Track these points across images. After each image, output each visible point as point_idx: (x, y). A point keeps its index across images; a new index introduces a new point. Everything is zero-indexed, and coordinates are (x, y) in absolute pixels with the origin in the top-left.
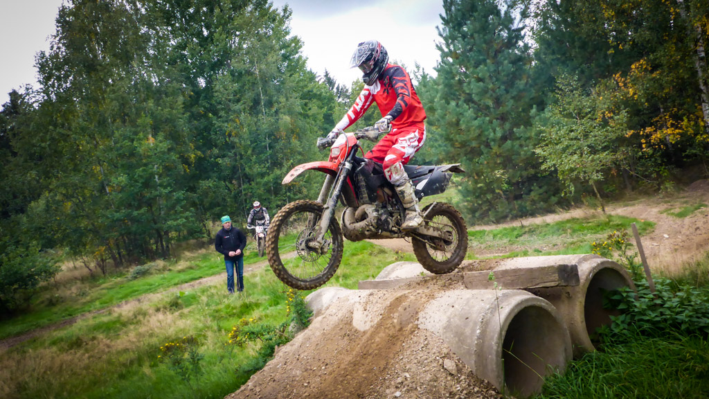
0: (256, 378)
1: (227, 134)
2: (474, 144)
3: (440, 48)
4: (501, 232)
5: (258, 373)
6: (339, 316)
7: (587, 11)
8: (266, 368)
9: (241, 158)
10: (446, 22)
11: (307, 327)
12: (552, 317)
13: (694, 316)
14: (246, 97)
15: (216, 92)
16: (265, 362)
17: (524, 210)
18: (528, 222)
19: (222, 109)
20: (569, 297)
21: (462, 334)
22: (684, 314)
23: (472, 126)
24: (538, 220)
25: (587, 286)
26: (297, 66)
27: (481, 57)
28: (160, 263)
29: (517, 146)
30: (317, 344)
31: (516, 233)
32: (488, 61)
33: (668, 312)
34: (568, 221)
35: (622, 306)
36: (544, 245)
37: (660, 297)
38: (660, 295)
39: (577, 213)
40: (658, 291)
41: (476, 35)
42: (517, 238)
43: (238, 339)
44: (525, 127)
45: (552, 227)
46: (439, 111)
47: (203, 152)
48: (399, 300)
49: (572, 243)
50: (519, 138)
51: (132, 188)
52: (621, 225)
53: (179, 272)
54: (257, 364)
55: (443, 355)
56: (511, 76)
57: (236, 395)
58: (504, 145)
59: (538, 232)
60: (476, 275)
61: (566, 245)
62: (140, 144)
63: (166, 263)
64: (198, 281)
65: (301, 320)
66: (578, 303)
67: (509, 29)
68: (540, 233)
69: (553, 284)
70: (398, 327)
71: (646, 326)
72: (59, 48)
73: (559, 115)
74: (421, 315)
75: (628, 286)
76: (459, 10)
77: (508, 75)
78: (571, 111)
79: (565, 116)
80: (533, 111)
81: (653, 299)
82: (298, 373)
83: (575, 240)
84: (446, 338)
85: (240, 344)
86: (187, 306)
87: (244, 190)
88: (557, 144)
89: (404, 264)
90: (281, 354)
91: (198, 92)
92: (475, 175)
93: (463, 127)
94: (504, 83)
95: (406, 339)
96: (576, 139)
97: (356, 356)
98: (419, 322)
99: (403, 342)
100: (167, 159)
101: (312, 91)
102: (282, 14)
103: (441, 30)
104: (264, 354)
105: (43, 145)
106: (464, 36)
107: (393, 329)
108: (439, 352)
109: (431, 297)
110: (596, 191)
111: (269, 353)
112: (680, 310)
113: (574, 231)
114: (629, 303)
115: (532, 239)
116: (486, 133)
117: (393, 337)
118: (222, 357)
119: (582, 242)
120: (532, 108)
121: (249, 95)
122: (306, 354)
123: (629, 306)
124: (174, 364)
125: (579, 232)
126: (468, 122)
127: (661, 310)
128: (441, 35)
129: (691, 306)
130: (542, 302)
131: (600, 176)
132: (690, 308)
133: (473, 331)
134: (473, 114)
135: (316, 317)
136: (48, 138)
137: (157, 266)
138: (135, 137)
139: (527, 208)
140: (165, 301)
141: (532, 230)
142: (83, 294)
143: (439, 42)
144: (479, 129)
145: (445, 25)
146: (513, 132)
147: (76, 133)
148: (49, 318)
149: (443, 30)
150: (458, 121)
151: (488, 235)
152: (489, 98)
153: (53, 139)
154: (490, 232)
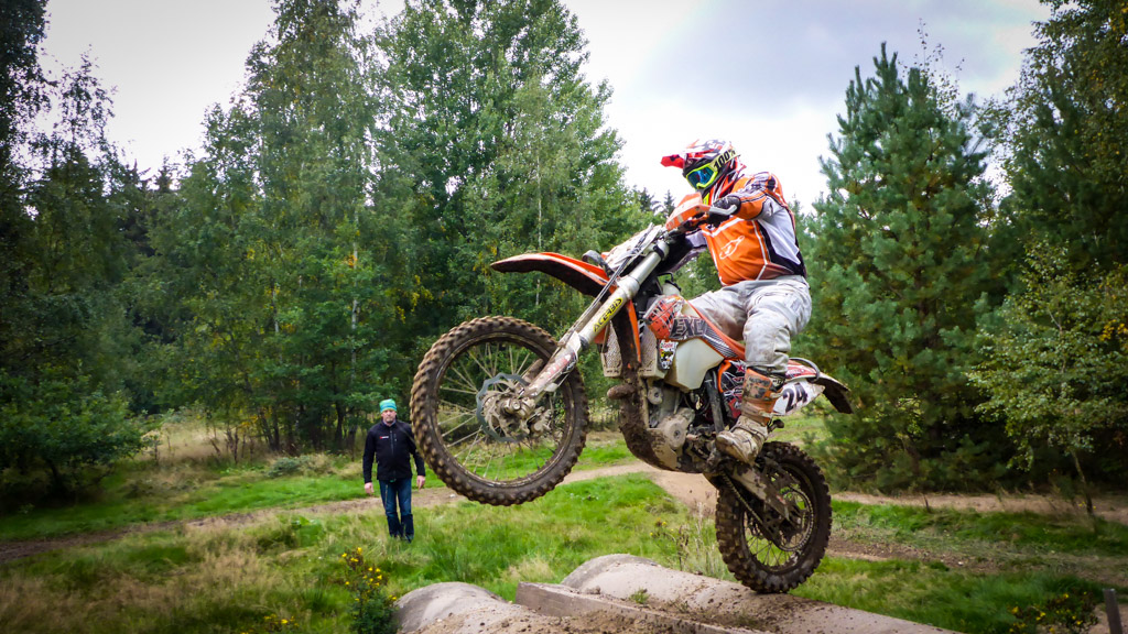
1: (474, 269)
2: (864, 345)
3: (827, 169)
4: (886, 513)
7: (1106, 137)
10: (847, 128)
17: (941, 478)
18: (937, 502)
23: (864, 313)
24: (960, 503)
26: (606, 177)
27: (898, 196)
28: (321, 459)
29: (942, 361)
31: (912, 520)
32: (910, 204)
34: (1017, 516)
36: (960, 555)
39: (1035, 503)
41: (894, 156)
42: (913, 530)
44: (963, 329)
45: (985, 523)
49: (1013, 563)
50: (949, 348)
52: (1120, 544)
53: (345, 478)
56: (949, 235)
58: (919, 356)
59: (955, 526)
61: (1002, 563)
63: (329, 460)
64: (363, 501)
67: (958, 154)
68: (960, 529)
73: (1023, 317)
76: (870, 111)
77: (943, 234)
78: (1049, 312)
79: (1035, 320)
80: (981, 302)
83: (1023, 556)
86: (303, 545)
88: (1013, 369)
91: (442, 198)
92: (858, 400)
93: (847, 312)
94: (934, 246)
96: (1048, 365)
100: (371, 293)
102: (596, 92)
103: (836, 141)
106: (874, 156)
110: (1079, 470)
113: (1025, 538)
115: (941, 538)
116: (888, 329)
119: (1035, 564)
120: (978, 297)
125: (1033, 543)
126: (858, 305)
128: (835, 150)
131: (1086, 444)
134: (867, 292)
136: (200, 235)
137: (314, 463)
138: (328, 252)
139: (948, 476)
140: (274, 529)
141: (945, 520)
142: (184, 488)
143: (829, 161)
144: (877, 321)
145: (844, 133)
146: (938, 337)
147: (242, 233)
148: (110, 518)
149: (840, 140)
150: (841, 300)
151: (862, 513)
152: (903, 269)
153: (207, 237)
154: (867, 509)
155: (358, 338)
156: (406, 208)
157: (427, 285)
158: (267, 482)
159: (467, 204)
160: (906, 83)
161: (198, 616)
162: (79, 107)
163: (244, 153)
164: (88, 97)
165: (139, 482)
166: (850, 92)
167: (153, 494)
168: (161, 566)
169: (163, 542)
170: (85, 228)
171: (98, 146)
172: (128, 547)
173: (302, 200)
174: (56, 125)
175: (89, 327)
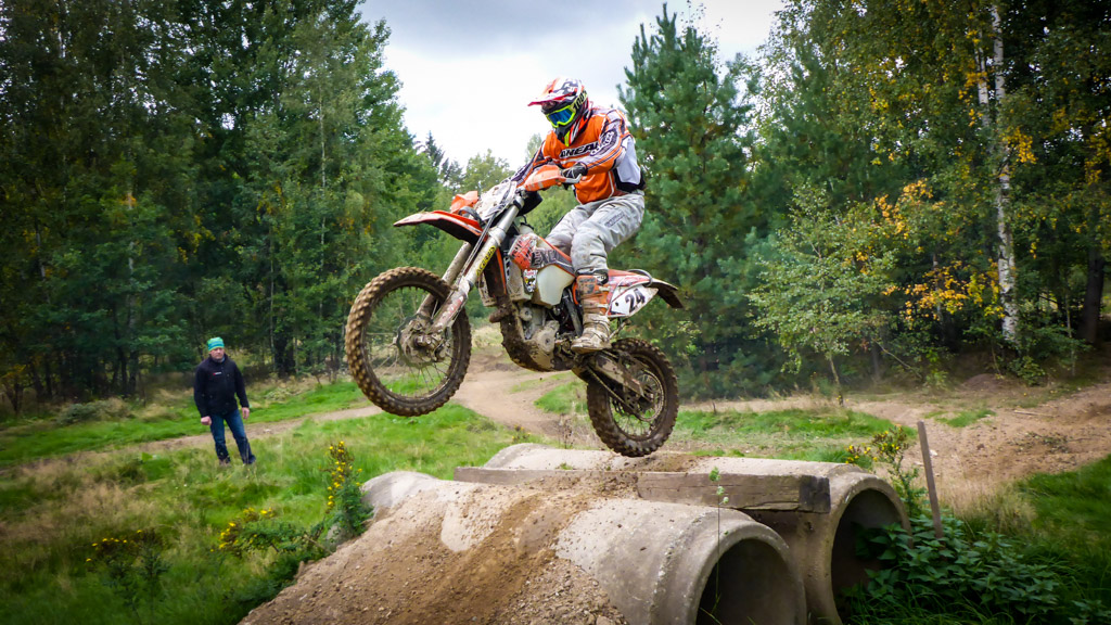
0: (259, 614)
1: (258, 208)
5: (264, 606)
6: (419, 522)
7: (849, 96)
8: (278, 599)
9: (277, 251)
10: (633, 81)
11: (359, 535)
12: (781, 560)
13: (1003, 583)
14: (298, 153)
15: (250, 139)
16: (279, 588)
17: (718, 387)
18: (724, 407)
19: (256, 168)
20: (810, 531)
21: (633, 575)
22: (988, 579)
23: (655, 246)
24: (740, 406)
25: (840, 515)
26: (387, 118)
27: (681, 142)
28: (117, 403)
29: (720, 287)
30: (375, 567)
31: (703, 421)
32: (691, 149)
33: (962, 572)
34: (787, 413)
35: (886, 556)
36: (746, 446)
37: (951, 548)
38: (950, 543)
39: (801, 402)
40: (946, 536)
41: (676, 107)
42: (704, 429)
43: (236, 543)
44: (736, 259)
45: (761, 419)
47: (216, 233)
48: (525, 506)
49: (789, 448)
50: (723, 276)
51: (86, 274)
52: (866, 427)
53: (147, 421)
54: (264, 590)
55: (596, 608)
56: (723, 177)
58: (700, 283)
59: (738, 424)
60: (660, 477)
61: (781, 449)
62: (111, 203)
63: (126, 405)
64: (177, 440)
65: (351, 522)
66: (823, 543)
67: (727, 106)
68: (742, 426)
69: (788, 506)
70: (520, 552)
71: (925, 592)
73: (792, 247)
74: (562, 534)
75: (900, 523)
76: (655, 65)
77: (717, 176)
78: (810, 242)
79: (800, 249)
80: (751, 235)
81: (939, 548)
82: (336, 613)
83: (796, 442)
84: (603, 579)
85: (239, 554)
86: (151, 479)
87: (275, 301)
88: (783, 290)
90: (308, 577)
91: (220, 135)
92: (649, 322)
93: (641, 246)
94: (711, 187)
95: (533, 574)
96: (814, 286)
97: (443, 594)
98: (558, 547)
99: (528, 579)
100: (154, 234)
101: (406, 161)
102: (374, 33)
103: (624, 91)
104: (277, 574)
106: (658, 107)
107: (511, 555)
108: (590, 603)
109: (582, 505)
110: (834, 372)
111: (288, 572)
112: (981, 570)
113: (795, 429)
114: (898, 550)
115: (729, 434)
116: (676, 260)
117: (511, 567)
118: (202, 572)
119: (805, 447)
120: (749, 231)
121: (304, 152)
122: (353, 581)
123: (898, 556)
124: (114, 576)
125: (802, 432)
126: (649, 239)
127: (950, 568)
128: (622, 99)
129: (998, 566)
130: (768, 534)
131: (843, 349)
132: (996, 569)
133: (652, 572)
134: (658, 228)
135: (378, 519)
137: (110, 408)
138: (104, 191)
139: (724, 385)
140: (117, 466)
141: (730, 420)
145: (631, 84)
146: (716, 265)
149: (627, 91)
152: (685, 207)
155: (143, 281)
156: (186, 147)
157: (207, 224)
158: (63, 429)
159: (248, 143)
160: (683, 41)
166: (636, 47)
169: (4, 486)
173: (70, 136)
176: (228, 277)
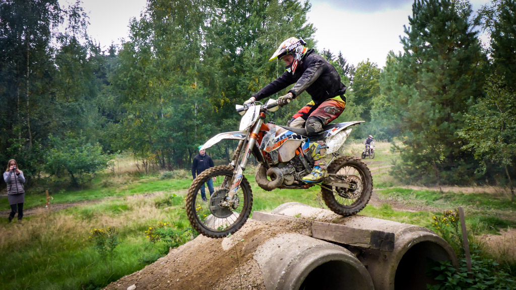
1: (248, 88)
2: (417, 121)
3: (403, 41)
4: (423, 193)
5: (150, 265)
10: (412, 22)
14: (266, 64)
15: (244, 58)
16: (159, 258)
17: (451, 179)
18: (447, 189)
19: (248, 71)
20: (385, 260)
21: (274, 271)
23: (417, 106)
24: (456, 190)
25: (403, 253)
27: (435, 53)
28: (182, 172)
29: (452, 127)
30: (191, 253)
31: (434, 196)
32: (440, 56)
34: (480, 195)
37: (474, 278)
38: (475, 275)
39: (489, 190)
40: (474, 271)
41: (433, 35)
42: (434, 200)
45: (466, 197)
46: (395, 91)
47: (231, 99)
48: (254, 232)
50: (456, 122)
51: (175, 117)
56: (458, 70)
57: (128, 277)
58: (442, 125)
59: (452, 199)
60: (320, 225)
61: (470, 214)
62: (185, 87)
63: (186, 173)
66: (390, 267)
67: (463, 33)
68: (454, 200)
69: (365, 246)
70: (242, 254)
72: (145, 15)
73: (485, 107)
74: (259, 248)
75: (450, 261)
76: (423, 14)
77: (455, 70)
78: (496, 105)
79: (490, 108)
80: (470, 101)
81: (465, 278)
83: (479, 211)
84: (264, 271)
88: (479, 130)
89: (296, 204)
91: (233, 56)
93: (410, 106)
94: (450, 75)
95: (240, 265)
98: (255, 254)
99: (237, 267)
100: (203, 100)
102: (303, 7)
105: (125, 79)
107: (239, 254)
108: (254, 282)
109: (274, 235)
110: (508, 174)
111: (166, 251)
113: (482, 203)
115: (445, 204)
116: (428, 113)
117: (236, 260)
120: (469, 98)
122: (181, 258)
125: (485, 206)
126: (414, 102)
128: (407, 32)
131: (509, 162)
134: (419, 97)
136: (129, 75)
137: (179, 173)
138: (184, 82)
139: (454, 178)
140: (162, 198)
141: (449, 196)
142: (126, 183)
143: (404, 37)
144: (422, 109)
145: (411, 24)
146: (450, 117)
147: (146, 74)
148: (96, 195)
149: (409, 28)
150: (407, 101)
151: (413, 194)
152: (435, 86)
153: (132, 77)
154: (415, 192)
155: (197, 120)
156: (217, 62)
157: (228, 96)
158: (160, 181)
159: (245, 60)
161: (133, 229)
162: (75, 20)
163: (146, 39)
164: (79, 16)
165: (107, 181)
166: (414, 6)
167: (113, 186)
168: (118, 212)
169: (118, 203)
170: (81, 74)
171: (84, 37)
172: (104, 205)
173: (172, 59)
174: (66, 29)
175: (84, 116)
176: (234, 119)
